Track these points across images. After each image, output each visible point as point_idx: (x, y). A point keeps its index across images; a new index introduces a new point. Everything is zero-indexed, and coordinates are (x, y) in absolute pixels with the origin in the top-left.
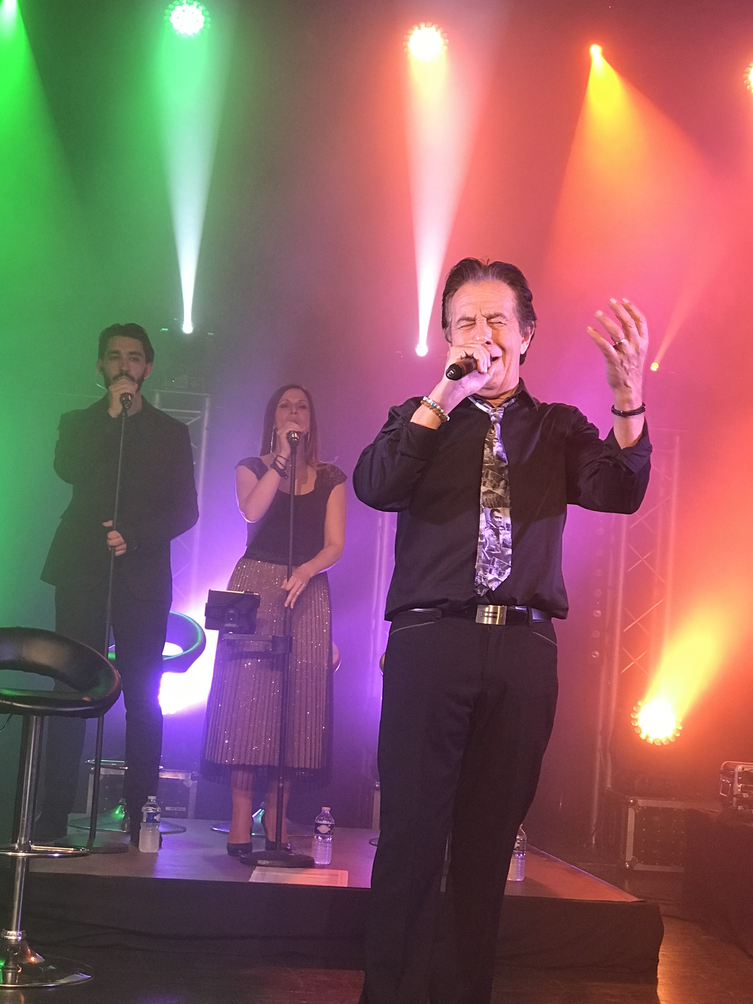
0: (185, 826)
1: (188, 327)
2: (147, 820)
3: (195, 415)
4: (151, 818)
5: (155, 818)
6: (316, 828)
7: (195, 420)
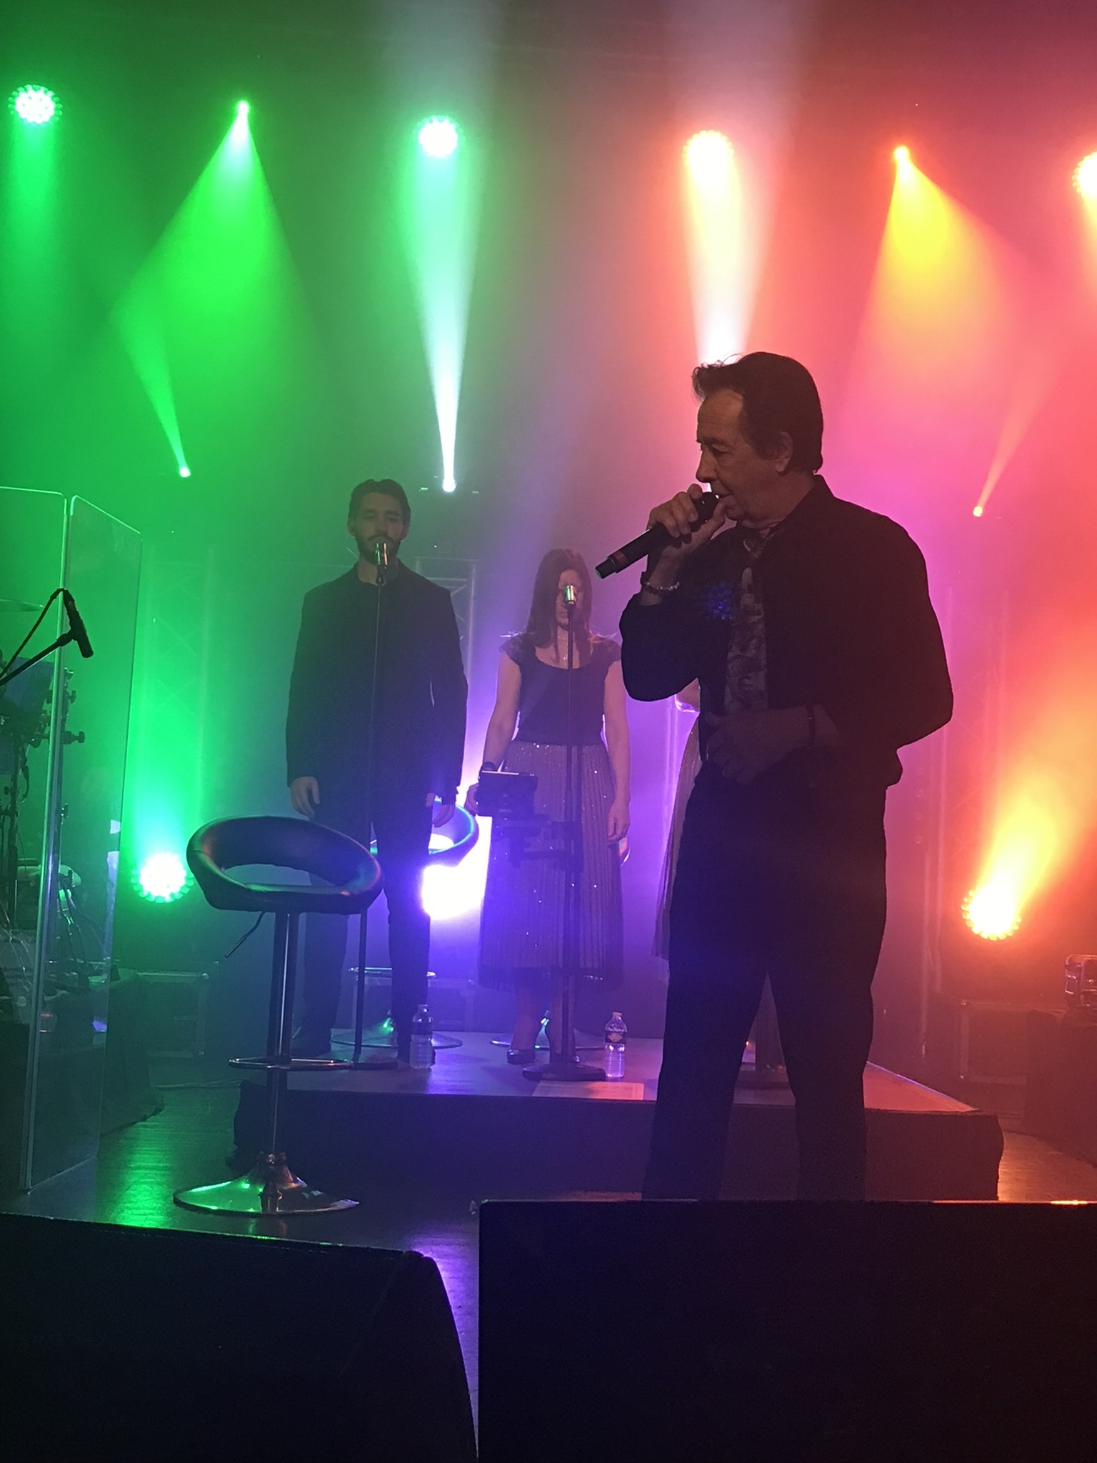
0: (462, 1040)
1: (449, 485)
3: (460, 584)
6: (606, 1037)
7: (462, 588)
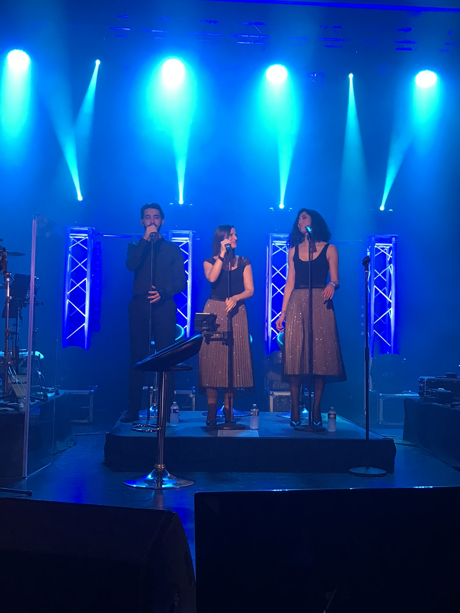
2: (173, 412)
4: (175, 411)
5: (176, 411)
